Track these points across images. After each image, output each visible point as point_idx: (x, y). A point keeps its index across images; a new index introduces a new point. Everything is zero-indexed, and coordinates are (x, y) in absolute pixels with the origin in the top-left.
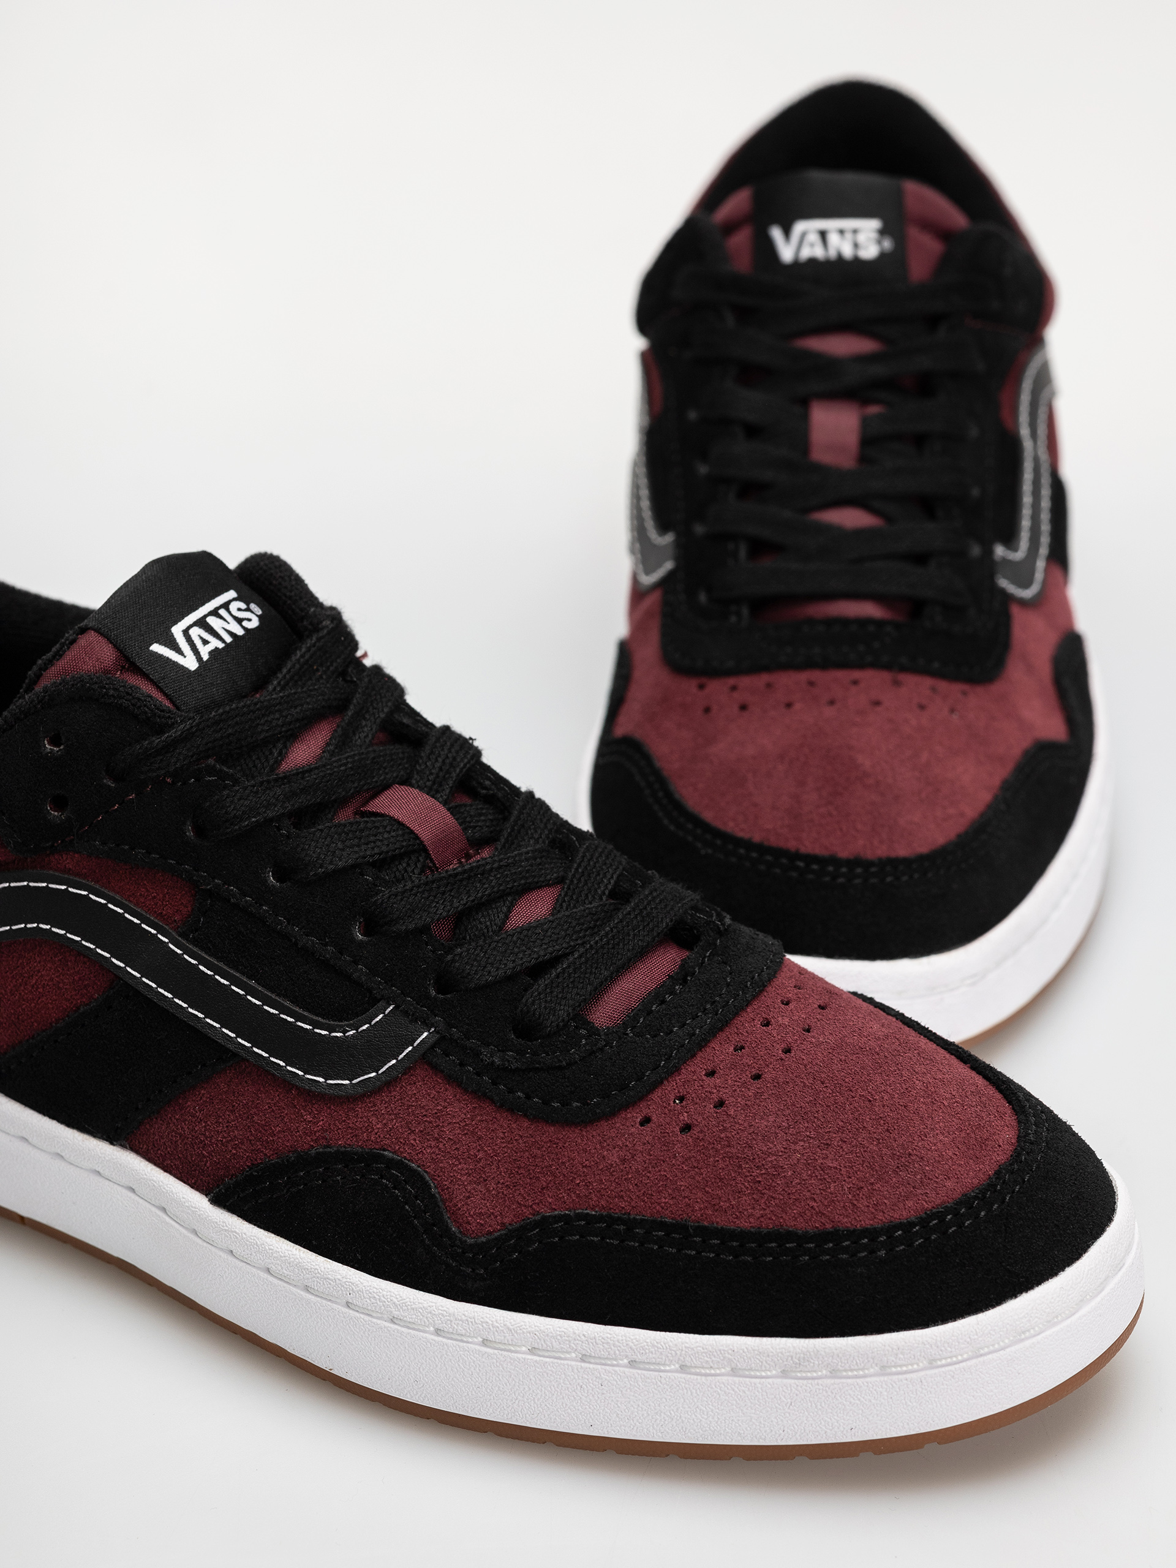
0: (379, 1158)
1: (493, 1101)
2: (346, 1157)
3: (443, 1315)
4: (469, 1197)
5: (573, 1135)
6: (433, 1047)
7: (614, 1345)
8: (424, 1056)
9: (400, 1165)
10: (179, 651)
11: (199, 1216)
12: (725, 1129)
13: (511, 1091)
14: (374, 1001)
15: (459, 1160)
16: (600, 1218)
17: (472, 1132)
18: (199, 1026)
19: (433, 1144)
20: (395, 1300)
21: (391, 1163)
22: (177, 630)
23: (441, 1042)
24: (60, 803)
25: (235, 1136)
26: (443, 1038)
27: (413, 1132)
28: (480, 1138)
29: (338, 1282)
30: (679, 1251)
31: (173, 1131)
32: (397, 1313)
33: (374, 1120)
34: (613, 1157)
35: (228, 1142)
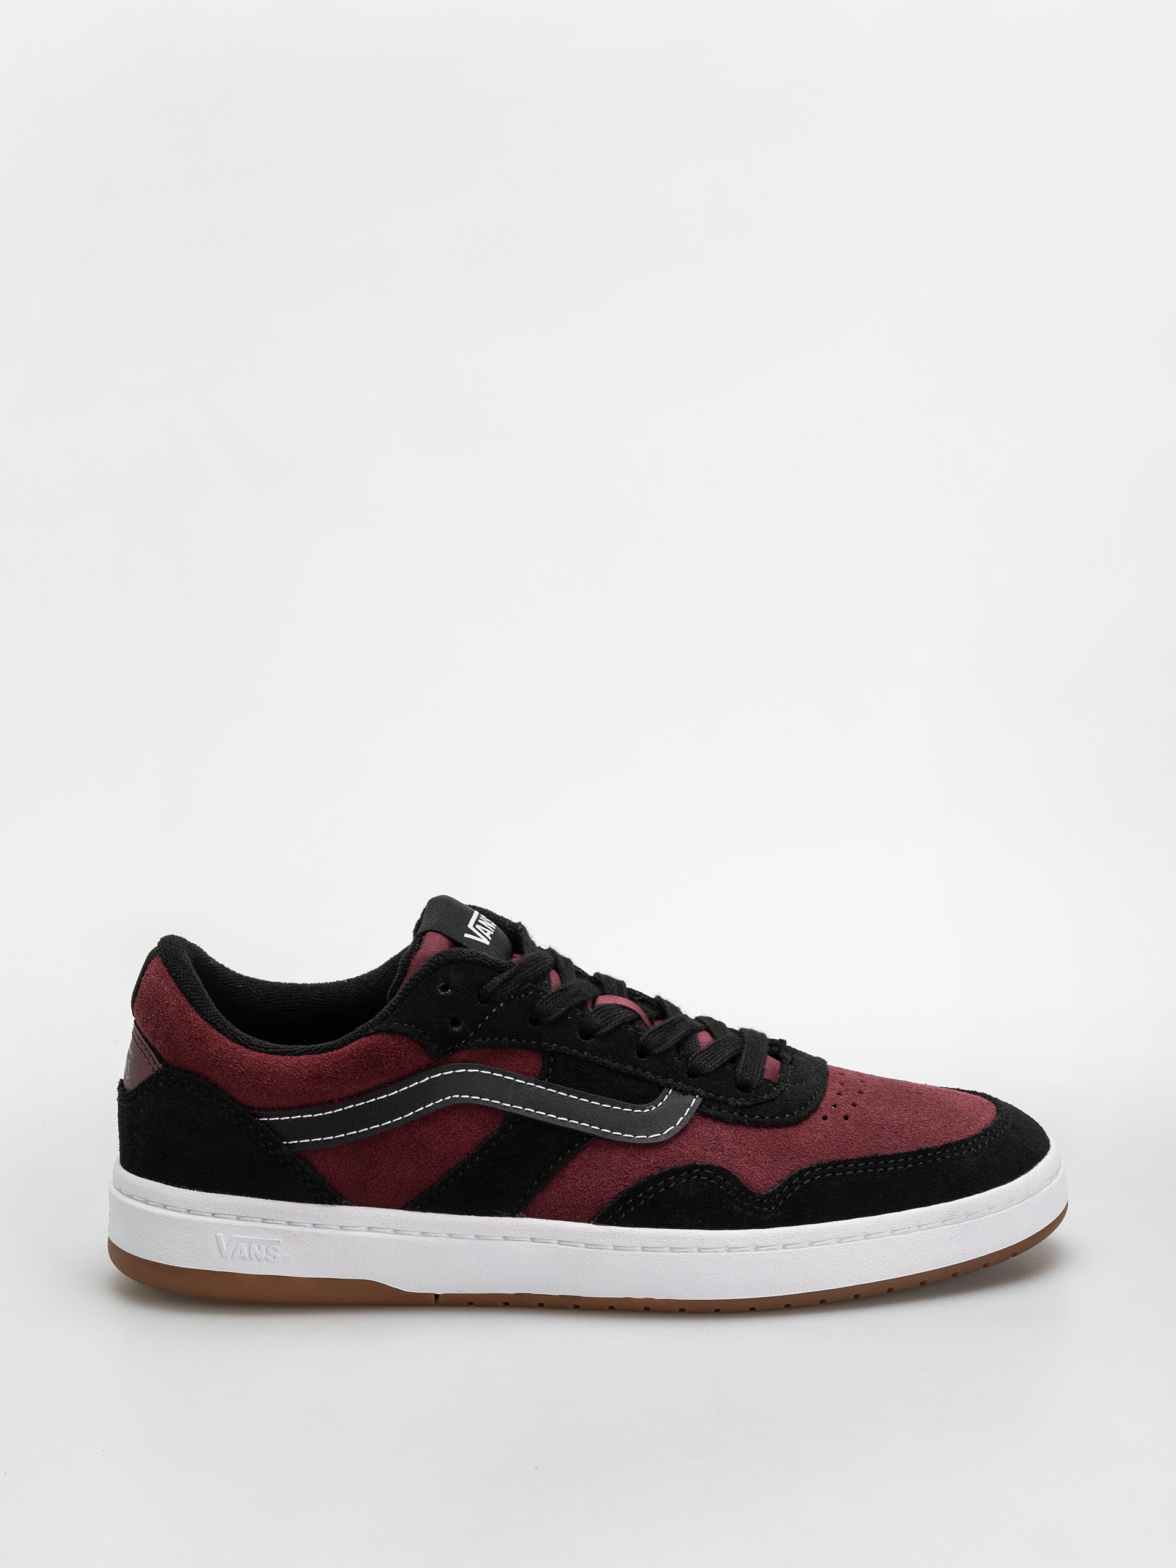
0: (695, 1166)
1: (744, 1124)
2: (676, 1172)
3: (760, 1237)
4: (752, 1174)
5: (792, 1130)
6: (700, 1106)
7: (857, 1228)
8: (697, 1111)
9: (710, 1167)
10: (475, 934)
11: (591, 1233)
12: (865, 1114)
13: (752, 1116)
14: (661, 1089)
15: (738, 1158)
16: (830, 1164)
17: (740, 1143)
18: (566, 1126)
19: (720, 1153)
20: (730, 1237)
21: (702, 1168)
22: (470, 926)
23: (705, 1101)
24: (455, 1022)
25: (603, 1181)
26: (704, 1099)
27: (707, 1150)
28: (745, 1144)
29: (693, 1238)
30: (875, 1170)
31: (560, 1192)
32: (733, 1244)
33: (682, 1150)
34: (820, 1136)
35: (599, 1185)
